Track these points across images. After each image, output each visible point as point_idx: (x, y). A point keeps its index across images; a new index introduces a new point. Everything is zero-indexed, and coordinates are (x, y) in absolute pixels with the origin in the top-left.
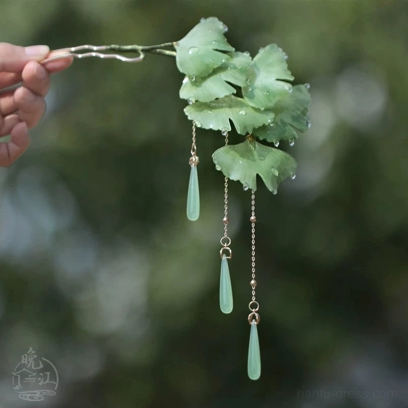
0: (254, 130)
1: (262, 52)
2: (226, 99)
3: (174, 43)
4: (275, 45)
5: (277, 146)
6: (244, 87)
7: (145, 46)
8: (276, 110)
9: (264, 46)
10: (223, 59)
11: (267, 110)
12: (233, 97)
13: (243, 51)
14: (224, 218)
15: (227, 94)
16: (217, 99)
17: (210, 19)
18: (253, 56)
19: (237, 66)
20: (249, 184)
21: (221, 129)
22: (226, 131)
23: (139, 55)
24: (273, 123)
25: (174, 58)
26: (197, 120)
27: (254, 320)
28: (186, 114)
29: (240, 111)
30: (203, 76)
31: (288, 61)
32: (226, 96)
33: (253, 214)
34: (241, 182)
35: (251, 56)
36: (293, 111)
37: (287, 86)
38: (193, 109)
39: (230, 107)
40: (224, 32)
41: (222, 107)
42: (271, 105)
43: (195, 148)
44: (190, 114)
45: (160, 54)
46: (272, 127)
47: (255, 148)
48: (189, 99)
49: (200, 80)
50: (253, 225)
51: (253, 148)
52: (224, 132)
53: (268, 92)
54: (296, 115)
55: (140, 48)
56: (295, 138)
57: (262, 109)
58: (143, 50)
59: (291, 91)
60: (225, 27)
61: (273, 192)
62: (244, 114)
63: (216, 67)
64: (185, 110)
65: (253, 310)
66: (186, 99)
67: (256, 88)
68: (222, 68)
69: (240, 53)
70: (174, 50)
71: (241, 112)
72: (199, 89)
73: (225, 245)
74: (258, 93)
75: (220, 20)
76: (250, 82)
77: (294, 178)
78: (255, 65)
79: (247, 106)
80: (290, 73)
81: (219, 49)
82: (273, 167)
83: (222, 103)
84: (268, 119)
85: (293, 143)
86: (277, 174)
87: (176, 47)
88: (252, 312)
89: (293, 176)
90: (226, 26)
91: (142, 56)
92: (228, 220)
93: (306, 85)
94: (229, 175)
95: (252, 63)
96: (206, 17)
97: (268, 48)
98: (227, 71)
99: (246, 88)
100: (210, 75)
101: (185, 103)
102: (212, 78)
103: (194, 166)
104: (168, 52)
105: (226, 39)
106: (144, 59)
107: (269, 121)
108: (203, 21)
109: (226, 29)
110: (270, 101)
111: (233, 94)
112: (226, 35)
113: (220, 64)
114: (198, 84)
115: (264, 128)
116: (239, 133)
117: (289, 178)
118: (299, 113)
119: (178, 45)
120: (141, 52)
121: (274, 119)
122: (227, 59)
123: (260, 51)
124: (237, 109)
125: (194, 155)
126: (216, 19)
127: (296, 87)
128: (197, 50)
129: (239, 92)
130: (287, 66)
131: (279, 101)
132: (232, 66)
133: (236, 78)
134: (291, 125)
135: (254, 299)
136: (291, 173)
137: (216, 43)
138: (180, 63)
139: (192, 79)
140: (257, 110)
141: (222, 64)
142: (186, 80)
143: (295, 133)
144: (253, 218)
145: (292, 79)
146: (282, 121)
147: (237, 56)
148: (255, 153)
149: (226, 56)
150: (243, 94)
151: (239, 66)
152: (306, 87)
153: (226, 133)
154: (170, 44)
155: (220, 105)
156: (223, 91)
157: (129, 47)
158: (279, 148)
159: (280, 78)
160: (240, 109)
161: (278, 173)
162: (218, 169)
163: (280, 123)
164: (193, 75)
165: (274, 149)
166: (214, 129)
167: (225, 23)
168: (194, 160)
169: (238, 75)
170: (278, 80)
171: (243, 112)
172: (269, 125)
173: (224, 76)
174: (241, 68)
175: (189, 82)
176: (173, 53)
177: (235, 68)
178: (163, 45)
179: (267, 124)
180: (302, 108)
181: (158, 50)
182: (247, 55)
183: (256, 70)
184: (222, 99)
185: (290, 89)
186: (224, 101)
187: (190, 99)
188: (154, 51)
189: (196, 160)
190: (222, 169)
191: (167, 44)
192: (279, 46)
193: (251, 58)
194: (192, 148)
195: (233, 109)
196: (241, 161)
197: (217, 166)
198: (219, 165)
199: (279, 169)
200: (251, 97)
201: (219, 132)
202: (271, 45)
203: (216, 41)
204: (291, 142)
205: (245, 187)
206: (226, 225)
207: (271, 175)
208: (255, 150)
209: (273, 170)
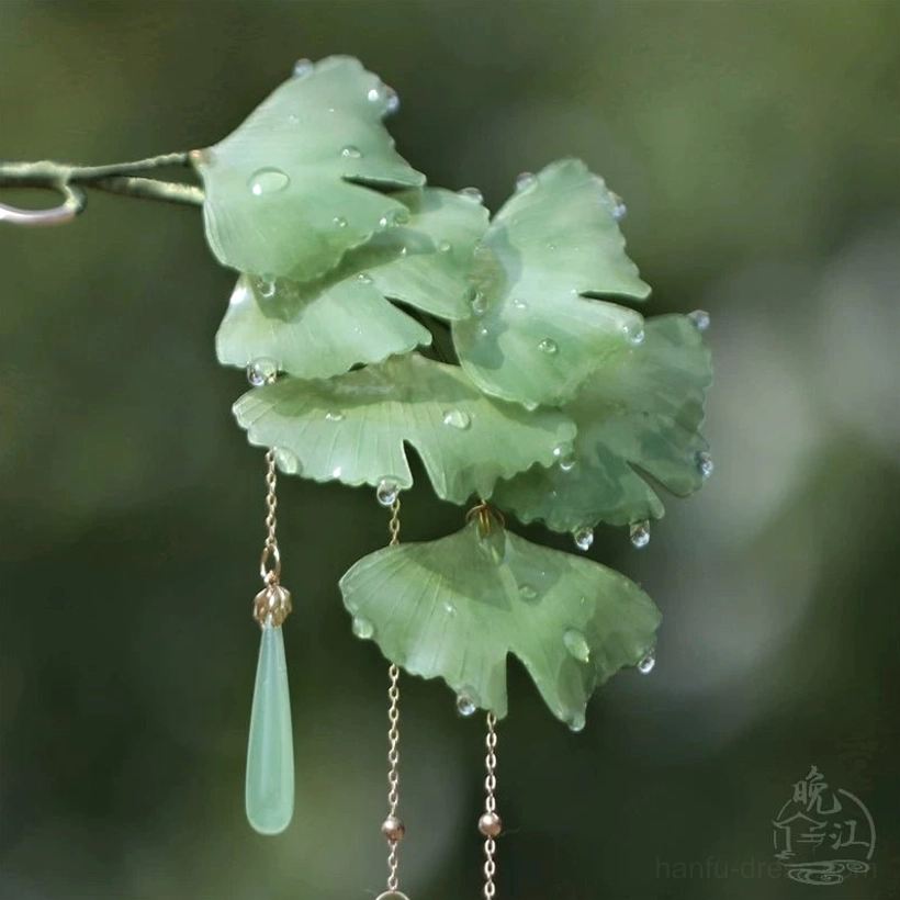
0: (501, 485)
1: (527, 190)
2: (390, 368)
3: (196, 154)
4: (579, 165)
5: (586, 547)
6: (462, 324)
7: (84, 165)
8: (583, 409)
9: (536, 169)
10: (382, 214)
11: (550, 411)
12: (418, 359)
13: (455, 187)
14: (385, 819)
15: (398, 347)
16: (358, 367)
17: (332, 64)
18: (494, 204)
19: (436, 243)
20: (481, 693)
21: (373, 483)
22: (394, 489)
23: (62, 198)
24: (570, 458)
25: (196, 209)
26: (284, 448)
28: (242, 423)
29: (445, 414)
30: (307, 279)
31: (625, 225)
32: (393, 358)
33: (490, 804)
34: (448, 683)
35: (485, 204)
36: (646, 414)
37: (623, 322)
38: (270, 406)
39: (408, 397)
40: (383, 112)
41: (378, 399)
42: (562, 390)
43: (277, 554)
44: (256, 422)
45: (140, 194)
46: (568, 474)
47: (502, 553)
48: (251, 366)
49: (296, 294)
50: (490, 848)
51: (495, 555)
52: (384, 494)
53: (550, 342)
54: (656, 429)
55: (65, 171)
56: (652, 519)
57: (531, 407)
58: (75, 182)
59: (638, 341)
60: (389, 97)
61: (571, 721)
62: (462, 425)
63: (353, 246)
64: (236, 409)
66: (240, 365)
67: (505, 327)
68: (379, 250)
69: (444, 194)
70: (197, 182)
71: (448, 419)
72: (290, 330)
74: (515, 347)
75: (369, 66)
76: (484, 301)
77: (648, 669)
78: (502, 240)
79: (475, 395)
80: (634, 269)
81: (368, 177)
82: (568, 629)
83: (378, 383)
84: (553, 445)
85: (647, 537)
86: (584, 653)
87: (202, 169)
89: (647, 661)
90: (391, 91)
91: (72, 204)
92: (401, 827)
93: (693, 315)
94: (404, 657)
95: (492, 229)
96: (316, 58)
97: (550, 174)
98: (397, 261)
99: (469, 326)
100: (331, 278)
101: (238, 381)
102: (338, 288)
103: (274, 624)
104: (170, 189)
105: (392, 142)
106: (79, 212)
107: (557, 452)
108: (303, 70)
109: (393, 103)
110: (558, 375)
111: (420, 350)
112: (391, 123)
113: (370, 234)
114: (286, 311)
115: (536, 478)
116: (442, 496)
117: (631, 669)
118: (668, 421)
119: (207, 161)
120: (68, 189)
121: (575, 443)
122: (397, 217)
123: (520, 186)
124: (435, 407)
125: (272, 582)
126: (353, 65)
127: (658, 323)
128: (281, 179)
129: (441, 342)
130: (623, 243)
131: (593, 377)
132: (414, 244)
133: (432, 290)
134: (637, 469)
136: (640, 653)
137: (358, 155)
138: (218, 227)
139: (266, 289)
140: (511, 410)
141: (376, 236)
142: (240, 296)
143: (652, 497)
144: (488, 820)
145: (642, 292)
146: (604, 453)
147: (437, 204)
148: (505, 571)
149: (393, 204)
150: (457, 349)
151: (444, 242)
152: (695, 323)
153: (394, 495)
154: (180, 157)
155: (371, 389)
156: (385, 339)
157: (24, 169)
158: (592, 555)
159: (596, 290)
160: (447, 406)
161: (588, 651)
163: (595, 461)
164: (269, 276)
165: (575, 562)
166: (346, 480)
167: (387, 79)
168: (272, 602)
169: (437, 278)
170: (589, 296)
171: (455, 419)
172: (556, 465)
173: (386, 280)
174: (451, 252)
175: (254, 303)
176: (192, 193)
177: (428, 249)
178: (152, 161)
179: (547, 464)
180: (678, 404)
181: (133, 181)
182: (471, 200)
183: (504, 258)
184: (376, 366)
185: (635, 333)
186: (385, 375)
187: (257, 367)
188: (117, 183)
190: (376, 631)
191: (165, 158)
192: (594, 168)
193: (487, 212)
194: (265, 557)
195: (420, 407)
196: (450, 607)
198: (368, 619)
199: (591, 633)
200: (490, 360)
201: (367, 491)
202: (563, 164)
203: (353, 148)
204: (639, 534)
205: (465, 703)
206: (394, 847)
207: (562, 657)
208: (501, 562)
209: (569, 639)
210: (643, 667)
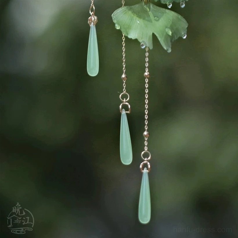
5: (170, 7)
14: (122, 75)
20: (146, 43)
27: (145, 169)
33: (147, 70)
34: (138, 40)
43: (94, 8)
47: (150, 9)
50: (147, 81)
51: (148, 9)
56: (185, 1)
65: (146, 159)
73: (124, 101)
77: (185, 38)
82: (167, 27)
85: (184, 5)
86: (170, 33)
88: (144, 161)
89: (185, 35)
103: (94, 25)
117: (181, 38)
125: (93, 15)
135: (146, 149)
136: (183, 33)
144: (146, 74)
148: (150, 13)
158: (171, 9)
161: (171, 33)
162: (117, 28)
165: (167, 11)
168: (93, 19)
189: (95, 19)
190: (121, 28)
194: (91, 9)
196: (138, 22)
197: (116, 25)
198: (119, 24)
199: (171, 28)
204: (182, 4)
205: (143, 45)
206: (125, 82)
207: (165, 34)
208: (149, 11)
209: (167, 30)
210: (184, 37)
